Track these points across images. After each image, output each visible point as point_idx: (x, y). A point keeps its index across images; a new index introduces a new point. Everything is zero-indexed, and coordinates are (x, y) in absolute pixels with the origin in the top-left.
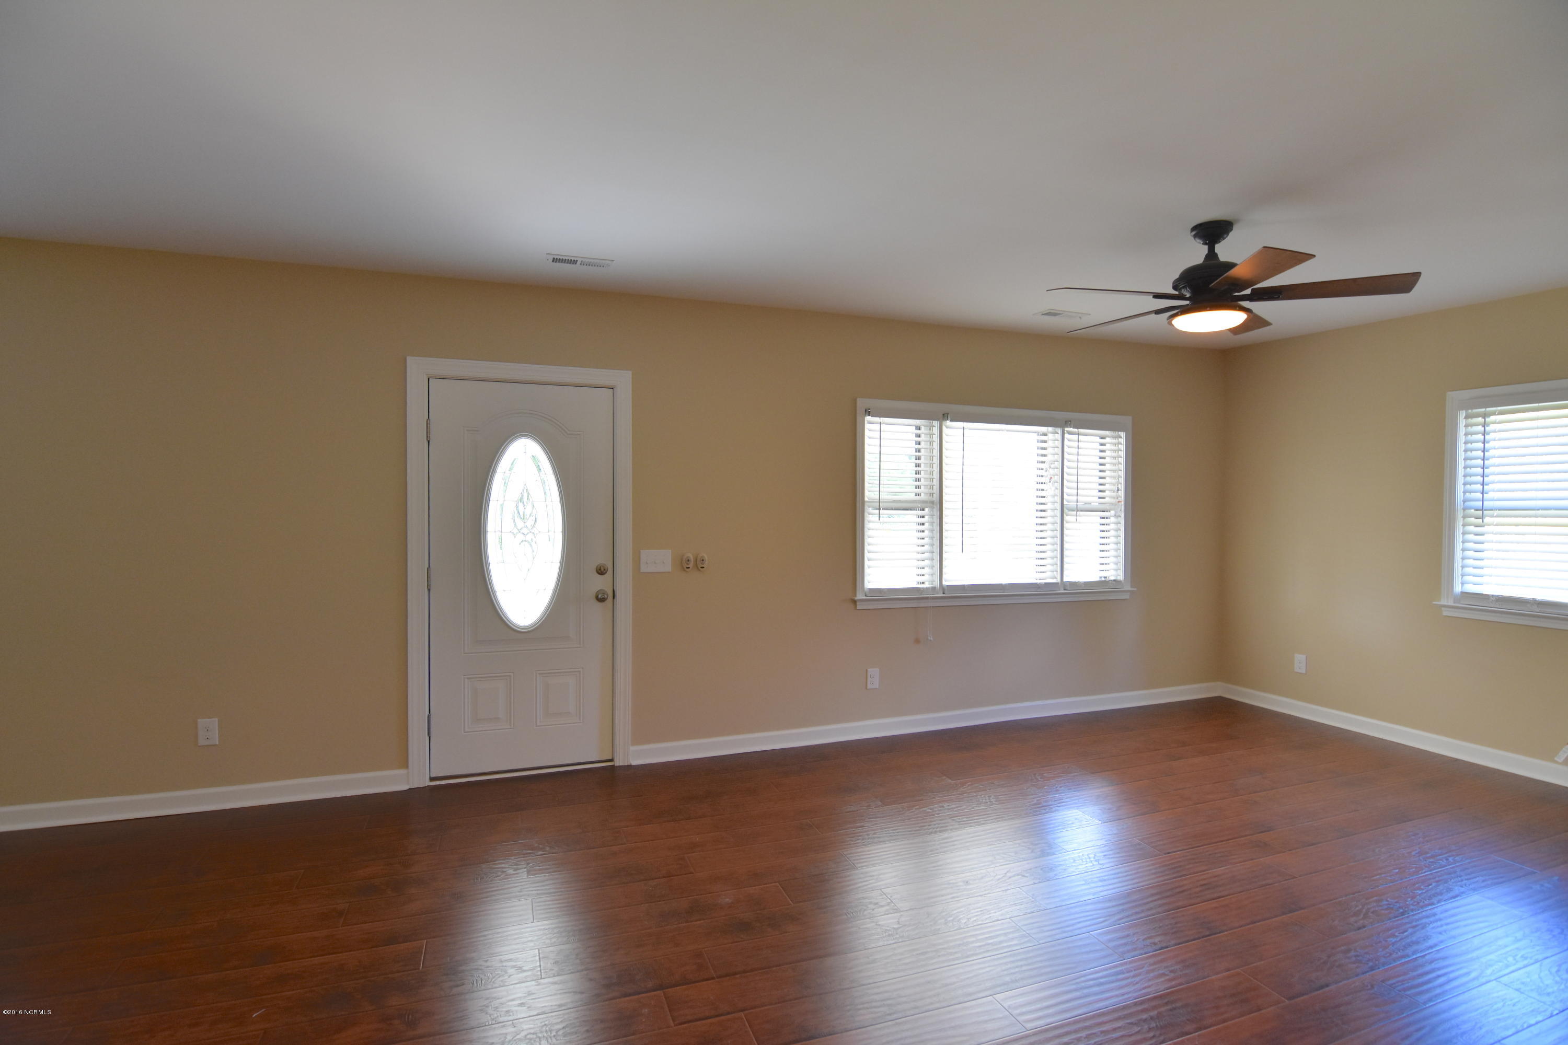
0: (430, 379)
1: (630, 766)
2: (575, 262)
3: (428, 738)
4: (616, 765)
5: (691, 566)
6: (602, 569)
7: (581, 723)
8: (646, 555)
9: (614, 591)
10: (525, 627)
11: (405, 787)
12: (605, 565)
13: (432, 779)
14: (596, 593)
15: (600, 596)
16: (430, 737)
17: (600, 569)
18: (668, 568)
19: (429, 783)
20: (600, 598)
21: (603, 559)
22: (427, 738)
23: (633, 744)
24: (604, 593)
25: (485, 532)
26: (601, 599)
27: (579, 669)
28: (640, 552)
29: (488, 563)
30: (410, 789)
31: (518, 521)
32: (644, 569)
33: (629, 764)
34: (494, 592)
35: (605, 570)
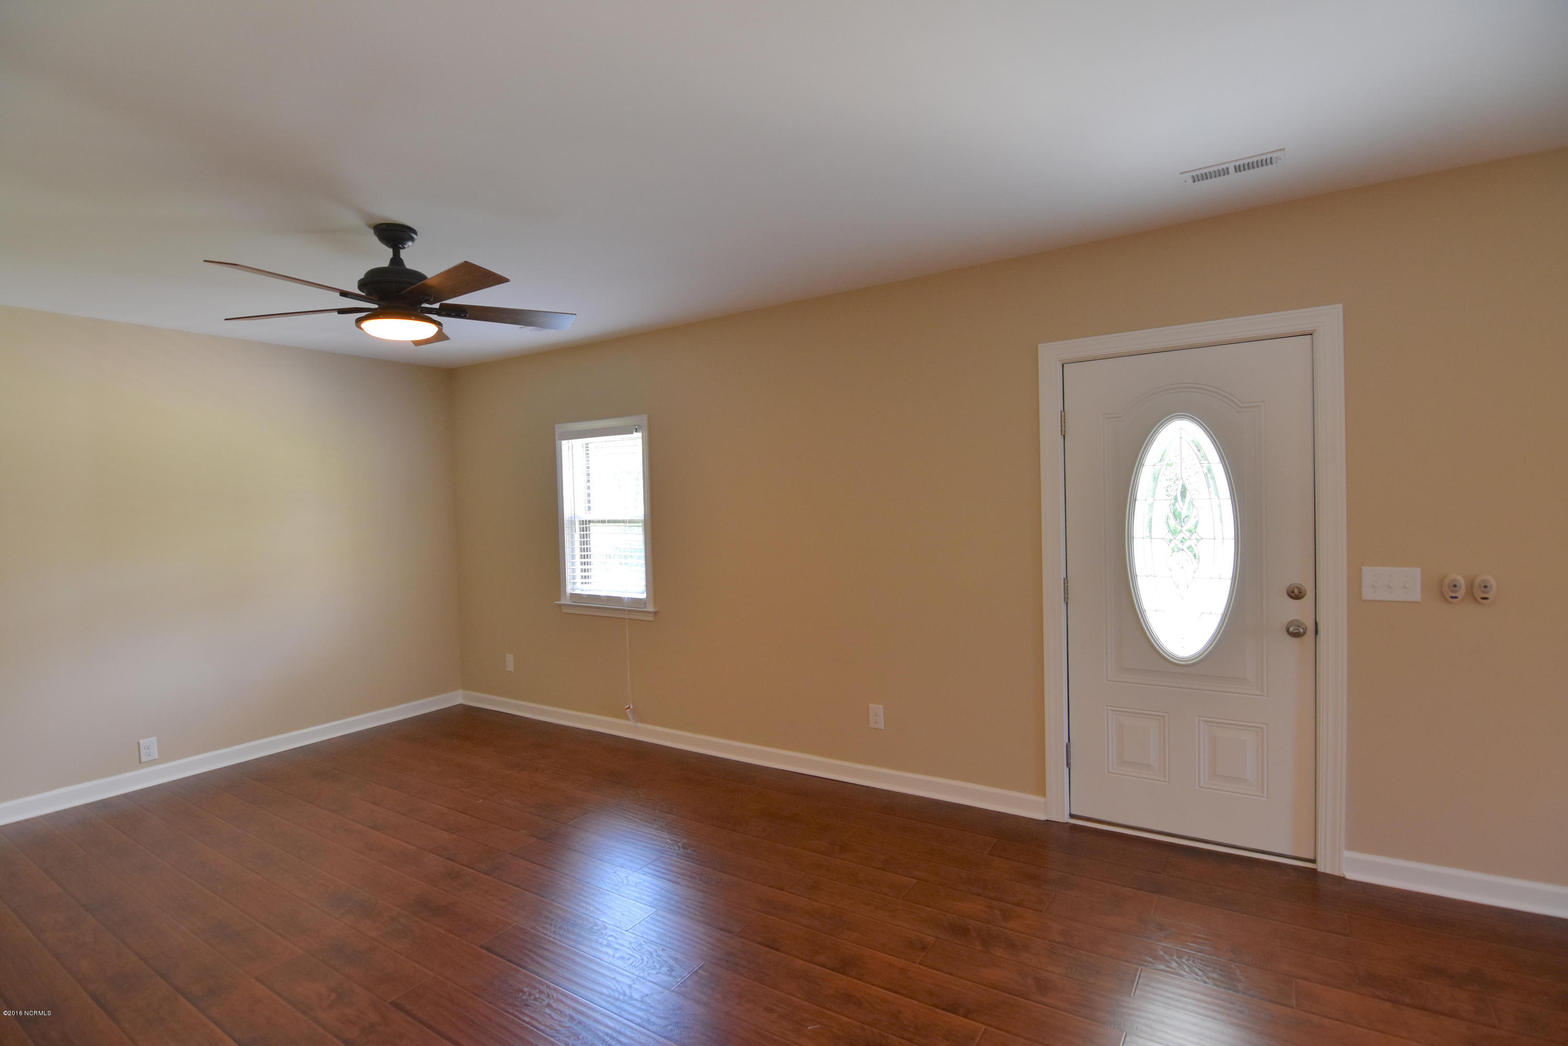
0: (1065, 365)
1: (1341, 880)
2: (1226, 172)
3: (1068, 769)
4: (1319, 870)
5: (1461, 593)
6: (1296, 591)
7: (1264, 797)
8: (1369, 573)
9: (1316, 624)
10: (1183, 659)
11: (1042, 817)
12: (1302, 585)
13: (1072, 816)
14: (1287, 627)
15: (1291, 629)
16: (1069, 769)
17: (1293, 592)
18: (1415, 595)
19: (1067, 819)
20: (1295, 632)
21: (1299, 577)
22: (1066, 770)
23: (1350, 847)
24: (1298, 626)
25: (1131, 538)
26: (1292, 633)
27: (1262, 725)
28: (1361, 568)
29: (1134, 577)
30: (1047, 820)
31: (1172, 522)
32: (1368, 594)
33: (1341, 875)
34: (1143, 612)
35: (1300, 592)
